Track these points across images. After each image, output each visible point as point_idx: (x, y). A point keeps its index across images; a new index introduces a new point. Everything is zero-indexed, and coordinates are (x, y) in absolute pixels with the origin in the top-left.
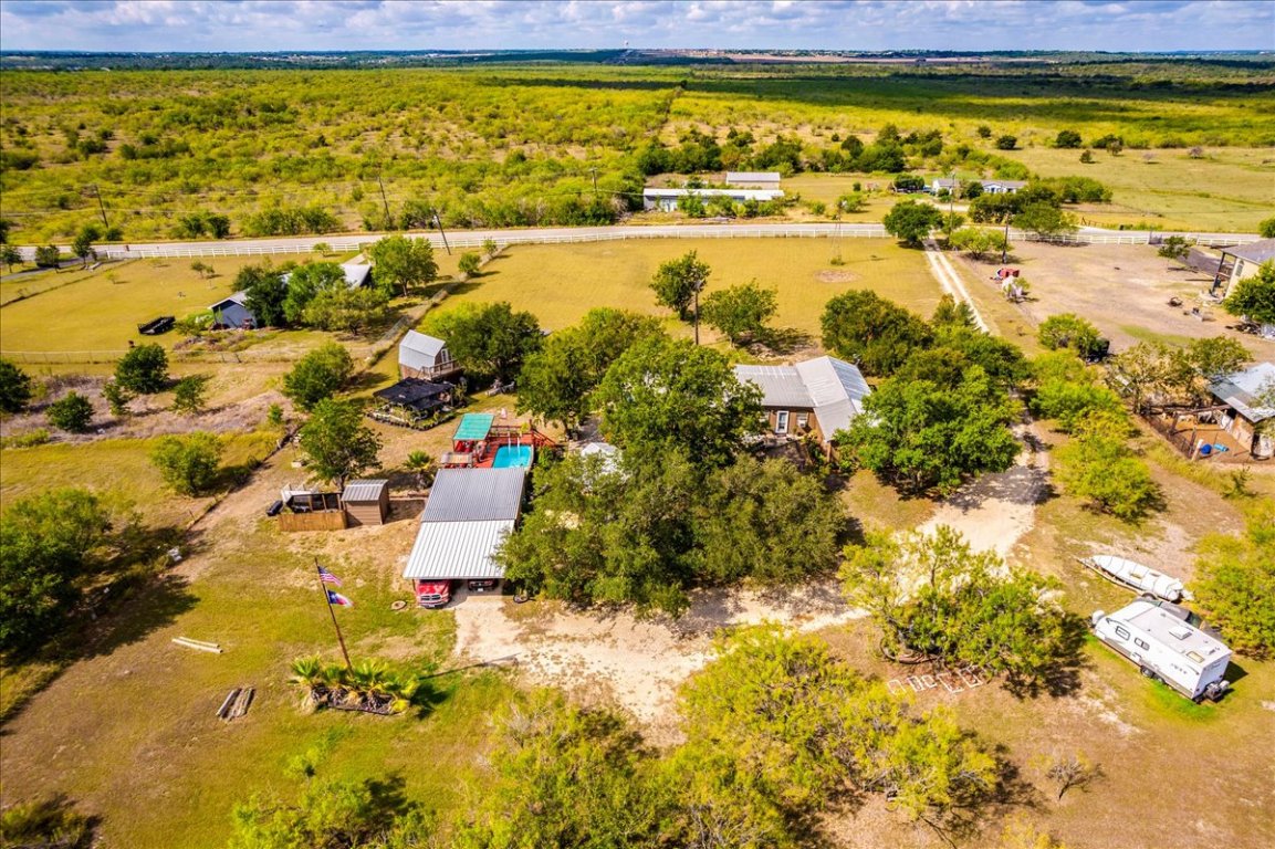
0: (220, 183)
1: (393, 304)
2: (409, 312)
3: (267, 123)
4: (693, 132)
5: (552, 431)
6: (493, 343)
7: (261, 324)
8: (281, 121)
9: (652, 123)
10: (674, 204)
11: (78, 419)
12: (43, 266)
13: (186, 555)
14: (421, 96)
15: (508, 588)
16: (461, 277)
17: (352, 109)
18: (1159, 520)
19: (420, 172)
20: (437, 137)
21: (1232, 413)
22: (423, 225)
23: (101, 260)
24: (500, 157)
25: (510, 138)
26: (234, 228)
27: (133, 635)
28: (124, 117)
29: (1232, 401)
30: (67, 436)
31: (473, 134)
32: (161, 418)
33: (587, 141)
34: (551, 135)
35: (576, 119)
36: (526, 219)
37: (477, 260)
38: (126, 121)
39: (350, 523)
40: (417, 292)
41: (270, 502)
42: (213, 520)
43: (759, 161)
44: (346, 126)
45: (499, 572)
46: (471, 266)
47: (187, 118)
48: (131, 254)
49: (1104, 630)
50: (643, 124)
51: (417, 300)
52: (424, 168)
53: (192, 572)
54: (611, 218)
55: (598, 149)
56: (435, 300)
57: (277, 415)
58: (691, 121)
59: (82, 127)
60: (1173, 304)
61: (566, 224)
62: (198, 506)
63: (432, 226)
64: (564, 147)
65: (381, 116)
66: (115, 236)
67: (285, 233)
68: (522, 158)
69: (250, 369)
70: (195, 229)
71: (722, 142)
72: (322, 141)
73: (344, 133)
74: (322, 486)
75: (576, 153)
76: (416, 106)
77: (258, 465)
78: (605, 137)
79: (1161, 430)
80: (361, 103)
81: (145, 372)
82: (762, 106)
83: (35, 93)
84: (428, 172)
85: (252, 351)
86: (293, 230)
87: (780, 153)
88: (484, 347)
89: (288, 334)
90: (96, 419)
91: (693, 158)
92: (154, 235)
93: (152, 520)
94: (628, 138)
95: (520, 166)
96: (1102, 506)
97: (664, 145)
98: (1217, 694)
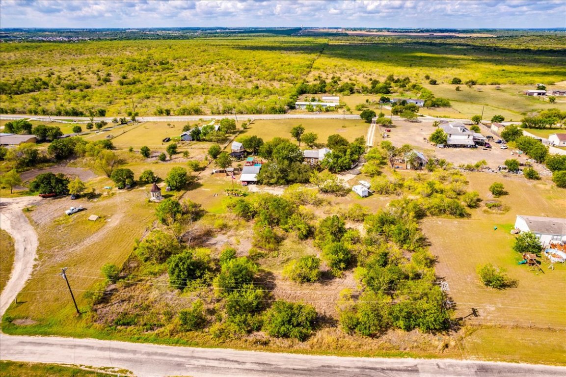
0: (157, 95)
1: (226, 135)
2: (230, 138)
3: (163, 69)
4: (319, 77)
5: (265, 161)
6: (253, 144)
7: (193, 140)
8: (168, 69)
9: (304, 73)
10: (305, 107)
11: (164, 159)
12: (124, 123)
13: (198, 179)
14: (218, 58)
15: (255, 183)
16: (242, 129)
17: (193, 63)
19: (223, 93)
20: (227, 78)
22: (229, 113)
24: (250, 86)
25: (253, 78)
26: (172, 113)
27: (194, 188)
28: (111, 67)
30: (162, 162)
31: (239, 76)
32: (182, 158)
33: (280, 80)
34: (268, 77)
35: (277, 71)
36: (259, 112)
37: (246, 124)
38: (113, 69)
39: (228, 175)
40: (231, 133)
41: (211, 172)
42: (200, 175)
43: (339, 90)
44: (193, 72)
45: (255, 180)
46: (244, 126)
47: (135, 68)
49: (355, 190)
50: (301, 73)
51: (231, 135)
52: (224, 91)
53: (201, 182)
54: (284, 112)
55: (284, 83)
56: (236, 135)
57: (206, 159)
58: (319, 72)
59: (98, 71)
60: (424, 139)
61: (271, 113)
62: (197, 173)
63: (231, 113)
64: (272, 82)
65: (205, 67)
67: (187, 115)
68: (257, 87)
69: (194, 150)
70: (161, 112)
71: (329, 81)
72: (185, 78)
73: (193, 75)
74: (222, 169)
75: (276, 85)
76: (217, 62)
78: (287, 78)
80: (196, 61)
81: (174, 150)
82: (349, 63)
83: (70, 54)
84: (226, 92)
85: (193, 146)
86: (190, 114)
87: (347, 87)
88: (251, 145)
89: (200, 143)
90: (167, 159)
91: (316, 88)
94: (295, 79)
95: (257, 91)
96: (370, 175)
97: (308, 82)
98: (366, 197)
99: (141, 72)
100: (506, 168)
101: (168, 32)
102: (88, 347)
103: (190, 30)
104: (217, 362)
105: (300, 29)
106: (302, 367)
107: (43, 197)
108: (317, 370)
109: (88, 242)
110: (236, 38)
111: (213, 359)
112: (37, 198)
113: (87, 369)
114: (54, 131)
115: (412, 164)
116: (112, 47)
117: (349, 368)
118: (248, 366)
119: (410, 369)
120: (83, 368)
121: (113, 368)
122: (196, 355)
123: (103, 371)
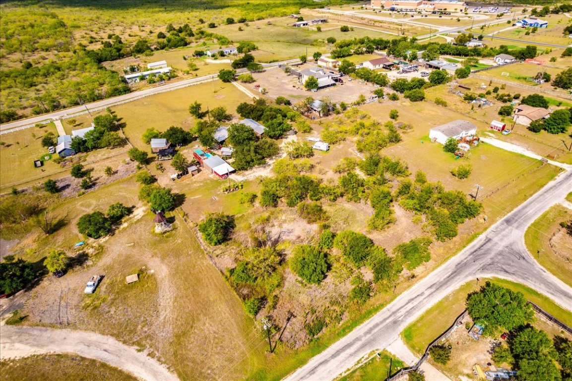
7: (78, 153)
18: (313, 131)
21: (315, 110)
29: (315, 109)
36: (100, 97)
39: (193, 175)
42: (163, 186)
49: (314, 147)
57: (139, 168)
60: (294, 87)
79: (306, 116)
96: (305, 131)
98: (328, 150)
100: (376, 97)
106: (450, 273)
109: (166, 302)
113: (348, 373)
115: (323, 112)
118: (427, 293)
120: (343, 375)
121: (363, 357)
122: (394, 309)
123: (360, 365)
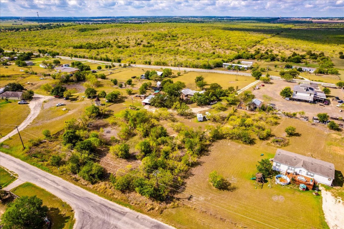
0: (156, 53)
1: (165, 78)
3: (171, 40)
4: (259, 49)
7: (146, 79)
8: (174, 39)
9: (251, 46)
10: (228, 66)
11: (121, 86)
12: (124, 67)
14: (207, 34)
15: (150, 104)
16: (176, 75)
19: (191, 55)
20: (202, 46)
23: (131, 67)
25: (217, 47)
26: (152, 63)
27: (119, 103)
28: (146, 37)
30: (120, 88)
31: (210, 46)
32: (129, 87)
33: (232, 50)
34: (226, 47)
35: (234, 44)
37: (181, 73)
41: (136, 96)
42: (130, 97)
46: (179, 74)
47: (157, 38)
48: (136, 66)
52: (193, 54)
53: (126, 100)
55: (233, 52)
59: (139, 39)
61: (203, 68)
62: (129, 95)
64: (227, 51)
66: (135, 63)
70: (146, 63)
71: (262, 52)
73: (185, 44)
74: (140, 95)
76: (204, 37)
77: (136, 93)
80: (193, 36)
81: (130, 82)
83: (134, 30)
89: (149, 80)
90: (123, 87)
92: (140, 64)
93: (124, 96)
97: (249, 52)
98: (201, 121)
99: (159, 41)
100: (317, 119)
101: (195, 18)
102: (15, 162)
103: (208, 18)
104: (50, 181)
105: (279, 18)
107: (56, 97)
108: (83, 199)
109: (54, 120)
110: (233, 23)
111: (50, 180)
112: (53, 97)
113: (6, 170)
114: (87, 67)
115: (249, 107)
116: (156, 26)
117: (97, 202)
118: (59, 187)
119: (122, 213)
121: (14, 172)
122: (46, 176)
123: (10, 173)
